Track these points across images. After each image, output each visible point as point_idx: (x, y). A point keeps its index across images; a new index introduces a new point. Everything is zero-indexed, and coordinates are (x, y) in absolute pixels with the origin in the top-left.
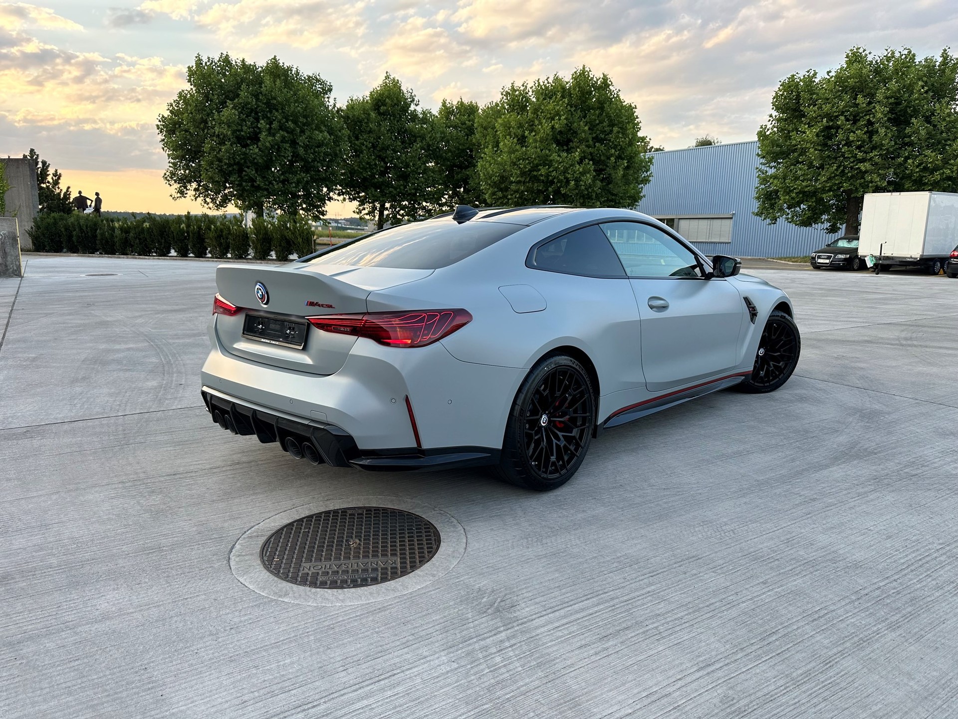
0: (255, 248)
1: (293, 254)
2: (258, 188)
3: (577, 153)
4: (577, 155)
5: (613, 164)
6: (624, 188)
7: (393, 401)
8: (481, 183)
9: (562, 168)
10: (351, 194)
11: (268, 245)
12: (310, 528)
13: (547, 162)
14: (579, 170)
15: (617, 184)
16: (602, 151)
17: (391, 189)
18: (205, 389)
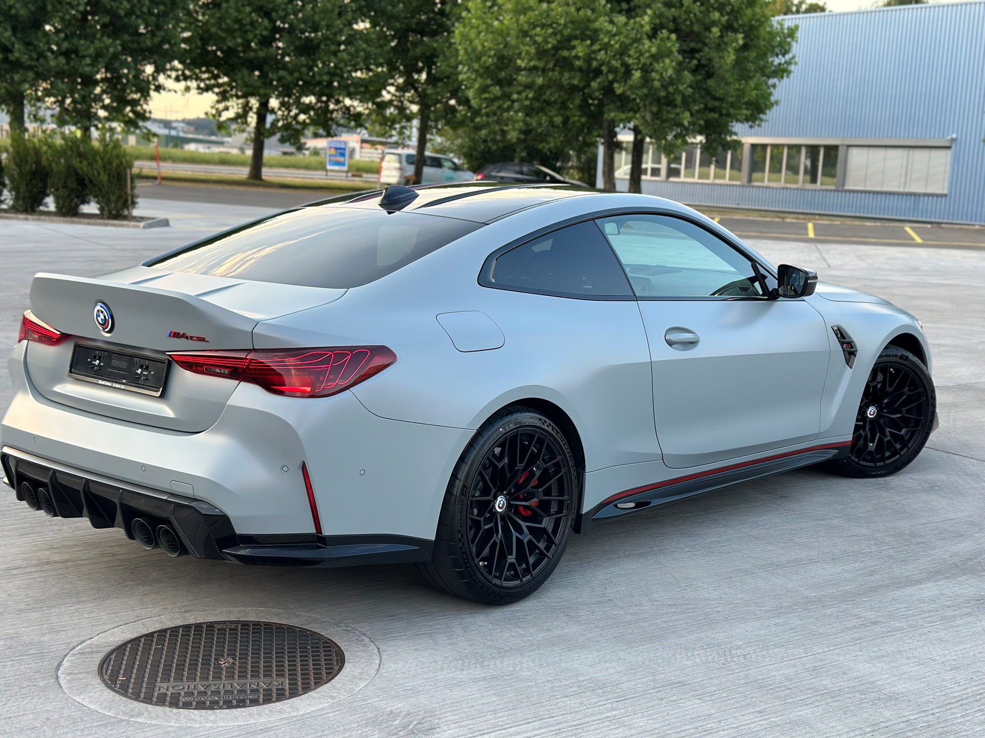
0: (15, 189)
1: (88, 203)
2: (17, 65)
3: (646, 18)
4: (646, 20)
5: (717, 41)
6: (737, 86)
7: (285, 469)
8: (460, 67)
9: (617, 46)
10: (203, 80)
11: (40, 185)
12: (164, 645)
13: (588, 33)
14: (649, 51)
15: (723, 78)
16: (695, 15)
17: (282, 73)
18: (6, 450)
